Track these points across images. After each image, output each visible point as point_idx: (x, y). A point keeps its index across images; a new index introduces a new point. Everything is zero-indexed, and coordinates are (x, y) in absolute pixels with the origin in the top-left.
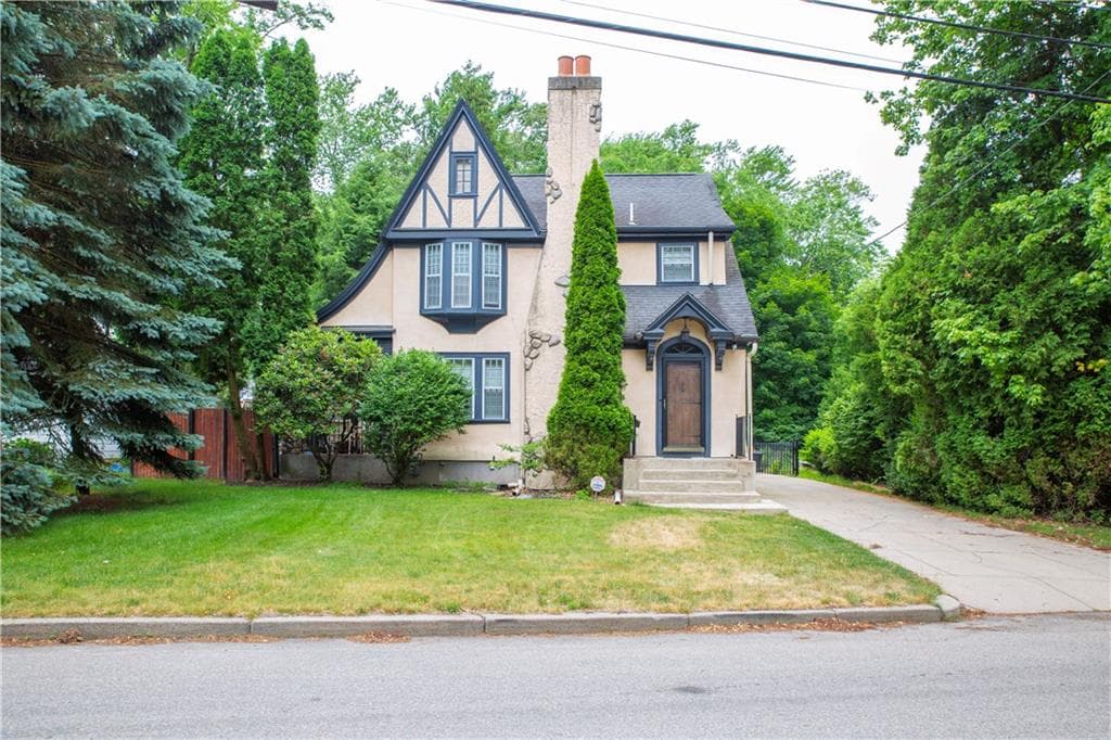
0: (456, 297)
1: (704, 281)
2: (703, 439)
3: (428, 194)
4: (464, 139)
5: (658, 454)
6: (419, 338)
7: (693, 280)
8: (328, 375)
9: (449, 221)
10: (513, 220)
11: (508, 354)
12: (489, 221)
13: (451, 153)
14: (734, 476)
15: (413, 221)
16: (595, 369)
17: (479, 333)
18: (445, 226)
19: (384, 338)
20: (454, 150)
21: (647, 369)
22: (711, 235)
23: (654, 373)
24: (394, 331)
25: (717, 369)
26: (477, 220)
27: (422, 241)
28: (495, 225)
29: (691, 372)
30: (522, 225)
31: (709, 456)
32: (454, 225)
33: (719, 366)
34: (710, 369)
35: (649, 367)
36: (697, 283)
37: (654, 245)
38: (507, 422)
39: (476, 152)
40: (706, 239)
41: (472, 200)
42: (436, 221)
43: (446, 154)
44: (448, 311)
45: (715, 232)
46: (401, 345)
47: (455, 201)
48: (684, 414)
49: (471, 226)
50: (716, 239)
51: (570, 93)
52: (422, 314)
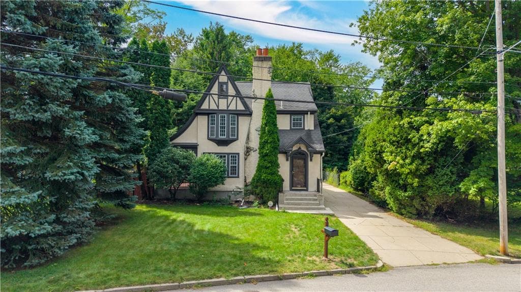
0: (220, 134)
1: (306, 129)
2: (305, 185)
3: (211, 97)
4: (223, 78)
5: (290, 190)
6: (208, 147)
7: (302, 128)
9: (218, 107)
10: (241, 107)
11: (239, 153)
12: (232, 107)
13: (219, 82)
14: (316, 200)
15: (205, 106)
16: (269, 162)
17: (229, 146)
18: (217, 108)
19: (194, 147)
20: (220, 81)
22: (309, 113)
23: (289, 162)
24: (198, 145)
26: (228, 107)
27: (208, 114)
28: (235, 109)
29: (301, 162)
30: (244, 109)
32: (220, 108)
33: (311, 160)
34: (308, 161)
35: (287, 160)
36: (304, 129)
37: (289, 116)
38: (238, 177)
39: (228, 82)
40: (307, 114)
41: (226, 100)
42: (213, 107)
43: (217, 82)
44: (218, 139)
46: (200, 151)
47: (220, 100)
49: (226, 109)
50: (311, 114)
51: (261, 62)
52: (209, 139)
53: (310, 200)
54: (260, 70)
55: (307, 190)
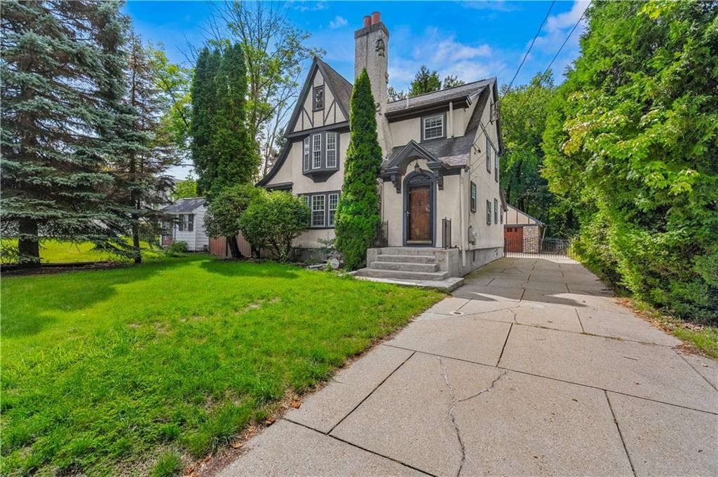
0: (314, 163)
2: (431, 236)
3: (304, 112)
4: (319, 80)
6: (303, 185)
7: (443, 136)
9: (313, 124)
10: (341, 118)
11: (339, 191)
12: (330, 121)
13: (313, 88)
14: (433, 261)
15: (298, 128)
17: (327, 181)
18: (311, 127)
19: (287, 188)
20: (315, 86)
21: (398, 193)
22: (451, 104)
23: (402, 195)
24: (293, 184)
25: (439, 189)
26: (324, 121)
27: (302, 137)
28: (333, 122)
29: (425, 192)
30: (344, 119)
31: (435, 247)
32: (315, 126)
33: (441, 187)
34: (436, 190)
35: (399, 191)
36: (445, 137)
37: (419, 118)
39: (324, 85)
40: (448, 108)
41: (322, 112)
42: (308, 126)
43: (311, 89)
44: (311, 171)
45: (453, 102)
46: (295, 192)
47: (315, 113)
48: (419, 220)
49: (322, 125)
50: (454, 107)
51: (366, 37)
52: (306, 174)
53: (420, 260)
54: (365, 50)
55: (433, 245)
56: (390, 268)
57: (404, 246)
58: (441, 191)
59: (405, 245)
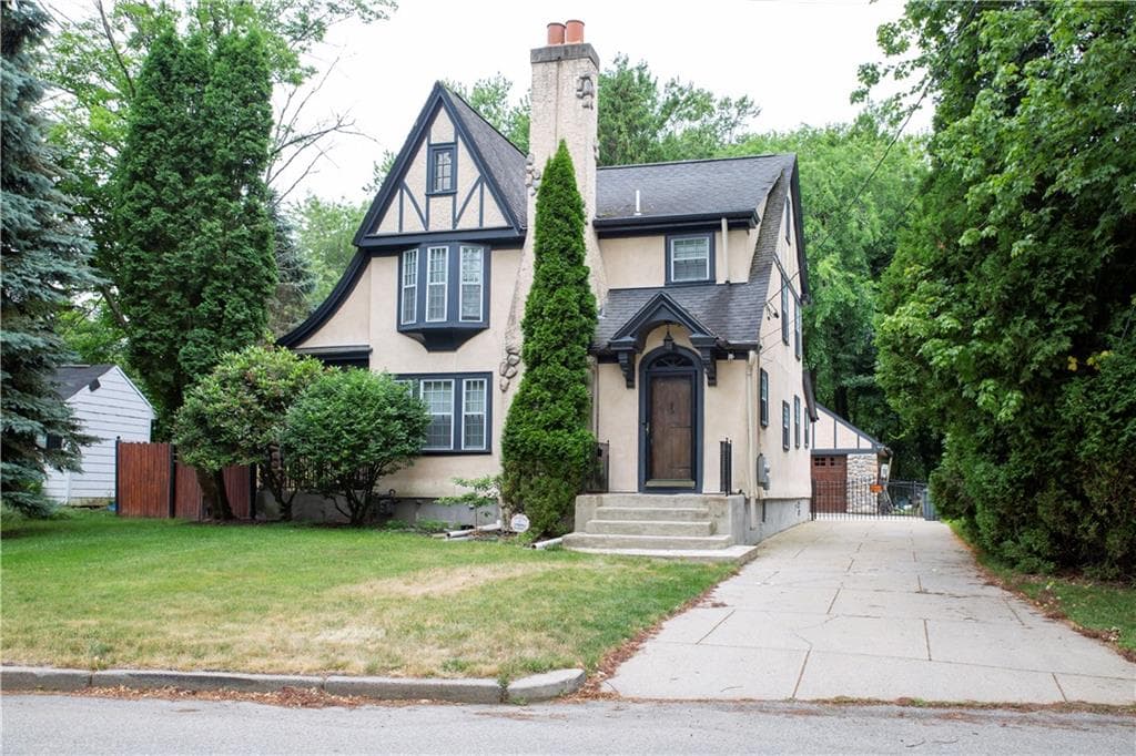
0: (431, 310)
1: (721, 280)
2: (695, 472)
3: (405, 194)
4: (443, 130)
6: (395, 357)
7: (708, 278)
8: (251, 399)
9: (426, 222)
10: (495, 219)
11: (491, 373)
12: (469, 222)
13: (430, 145)
14: (705, 516)
15: (388, 226)
17: (460, 350)
18: (421, 229)
19: (360, 359)
20: (432, 142)
21: (628, 387)
22: (724, 222)
23: (636, 391)
24: (371, 350)
25: (709, 385)
26: (456, 221)
27: (398, 248)
28: (475, 225)
29: (684, 388)
30: (504, 223)
31: (701, 492)
32: (432, 228)
33: (713, 382)
34: (703, 383)
35: (629, 384)
36: (712, 282)
37: (661, 239)
38: (489, 453)
39: (456, 143)
40: (719, 227)
41: (451, 198)
42: (413, 225)
43: (424, 147)
44: (422, 326)
45: (728, 219)
46: (378, 366)
47: (431, 199)
48: (672, 443)
49: (450, 228)
50: (731, 227)
51: (554, 65)
52: (404, 331)
53: (682, 515)
54: (553, 89)
55: (697, 489)
56: (626, 530)
57: (640, 491)
58: (713, 388)
59: (643, 489)
